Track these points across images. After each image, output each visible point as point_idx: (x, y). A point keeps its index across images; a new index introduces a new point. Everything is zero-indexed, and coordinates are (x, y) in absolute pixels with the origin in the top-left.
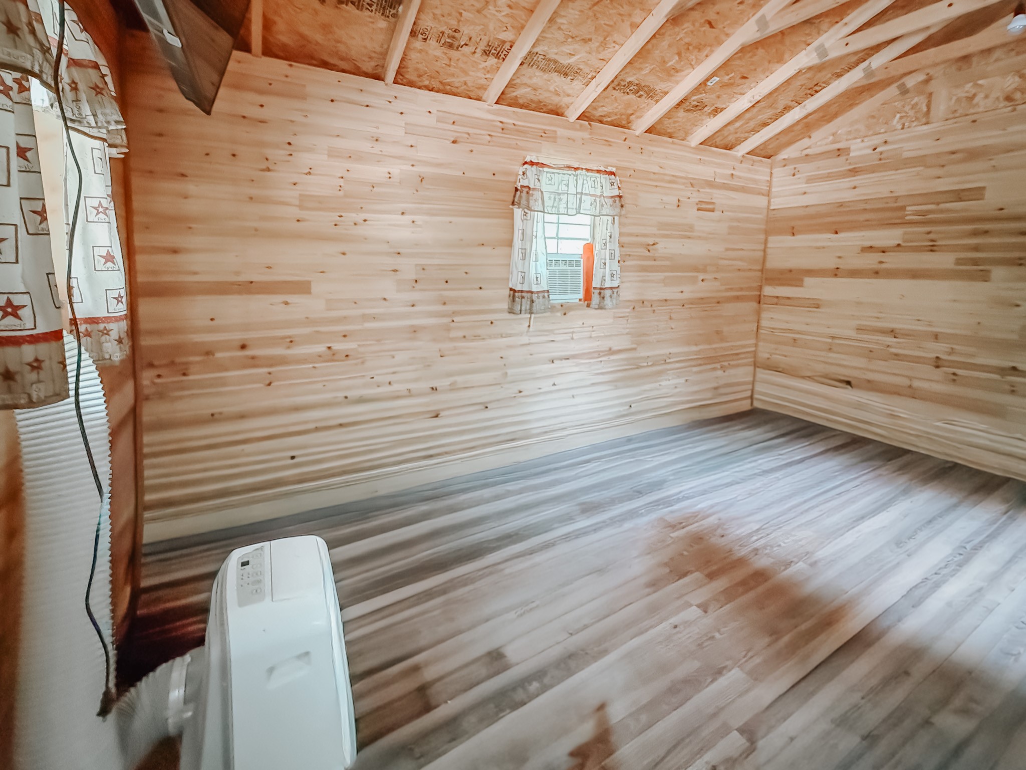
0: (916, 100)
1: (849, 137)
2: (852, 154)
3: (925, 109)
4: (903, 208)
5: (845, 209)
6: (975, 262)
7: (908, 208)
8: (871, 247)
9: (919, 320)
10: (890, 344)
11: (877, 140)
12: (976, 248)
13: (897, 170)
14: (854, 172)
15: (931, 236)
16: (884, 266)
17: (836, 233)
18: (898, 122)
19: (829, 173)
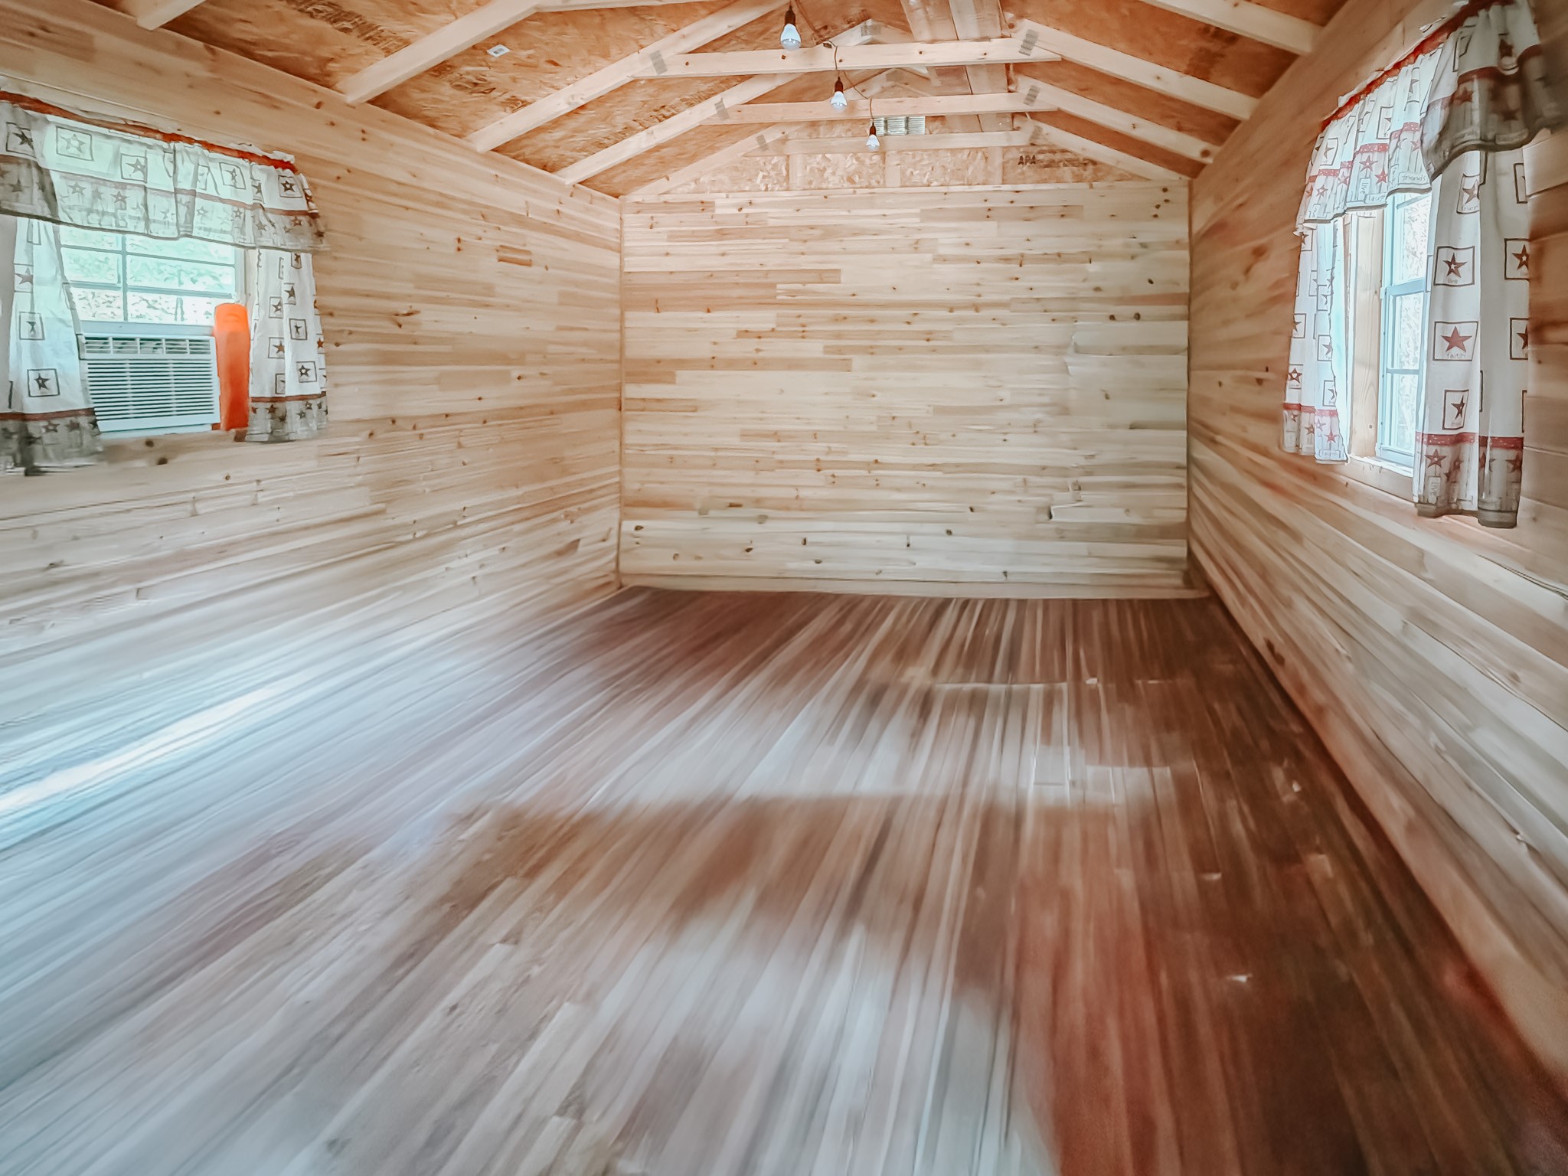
0: (775, 160)
1: (714, 189)
2: (718, 211)
3: (784, 173)
4: (773, 286)
5: (716, 281)
6: (840, 350)
7: (779, 286)
8: (747, 331)
9: (798, 418)
10: (774, 449)
11: (742, 199)
12: (839, 336)
13: (765, 239)
14: (721, 234)
15: (801, 320)
16: (761, 354)
17: (709, 311)
18: (761, 182)
19: (693, 231)
